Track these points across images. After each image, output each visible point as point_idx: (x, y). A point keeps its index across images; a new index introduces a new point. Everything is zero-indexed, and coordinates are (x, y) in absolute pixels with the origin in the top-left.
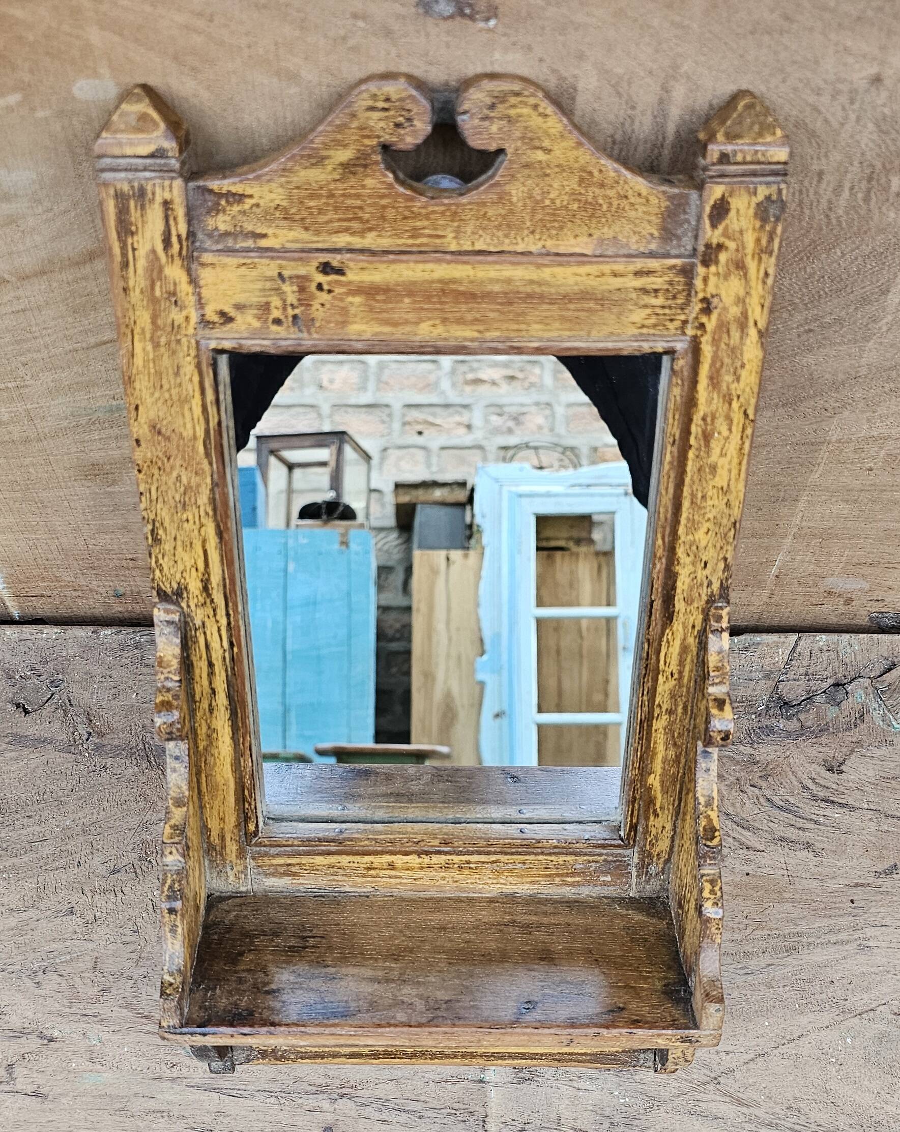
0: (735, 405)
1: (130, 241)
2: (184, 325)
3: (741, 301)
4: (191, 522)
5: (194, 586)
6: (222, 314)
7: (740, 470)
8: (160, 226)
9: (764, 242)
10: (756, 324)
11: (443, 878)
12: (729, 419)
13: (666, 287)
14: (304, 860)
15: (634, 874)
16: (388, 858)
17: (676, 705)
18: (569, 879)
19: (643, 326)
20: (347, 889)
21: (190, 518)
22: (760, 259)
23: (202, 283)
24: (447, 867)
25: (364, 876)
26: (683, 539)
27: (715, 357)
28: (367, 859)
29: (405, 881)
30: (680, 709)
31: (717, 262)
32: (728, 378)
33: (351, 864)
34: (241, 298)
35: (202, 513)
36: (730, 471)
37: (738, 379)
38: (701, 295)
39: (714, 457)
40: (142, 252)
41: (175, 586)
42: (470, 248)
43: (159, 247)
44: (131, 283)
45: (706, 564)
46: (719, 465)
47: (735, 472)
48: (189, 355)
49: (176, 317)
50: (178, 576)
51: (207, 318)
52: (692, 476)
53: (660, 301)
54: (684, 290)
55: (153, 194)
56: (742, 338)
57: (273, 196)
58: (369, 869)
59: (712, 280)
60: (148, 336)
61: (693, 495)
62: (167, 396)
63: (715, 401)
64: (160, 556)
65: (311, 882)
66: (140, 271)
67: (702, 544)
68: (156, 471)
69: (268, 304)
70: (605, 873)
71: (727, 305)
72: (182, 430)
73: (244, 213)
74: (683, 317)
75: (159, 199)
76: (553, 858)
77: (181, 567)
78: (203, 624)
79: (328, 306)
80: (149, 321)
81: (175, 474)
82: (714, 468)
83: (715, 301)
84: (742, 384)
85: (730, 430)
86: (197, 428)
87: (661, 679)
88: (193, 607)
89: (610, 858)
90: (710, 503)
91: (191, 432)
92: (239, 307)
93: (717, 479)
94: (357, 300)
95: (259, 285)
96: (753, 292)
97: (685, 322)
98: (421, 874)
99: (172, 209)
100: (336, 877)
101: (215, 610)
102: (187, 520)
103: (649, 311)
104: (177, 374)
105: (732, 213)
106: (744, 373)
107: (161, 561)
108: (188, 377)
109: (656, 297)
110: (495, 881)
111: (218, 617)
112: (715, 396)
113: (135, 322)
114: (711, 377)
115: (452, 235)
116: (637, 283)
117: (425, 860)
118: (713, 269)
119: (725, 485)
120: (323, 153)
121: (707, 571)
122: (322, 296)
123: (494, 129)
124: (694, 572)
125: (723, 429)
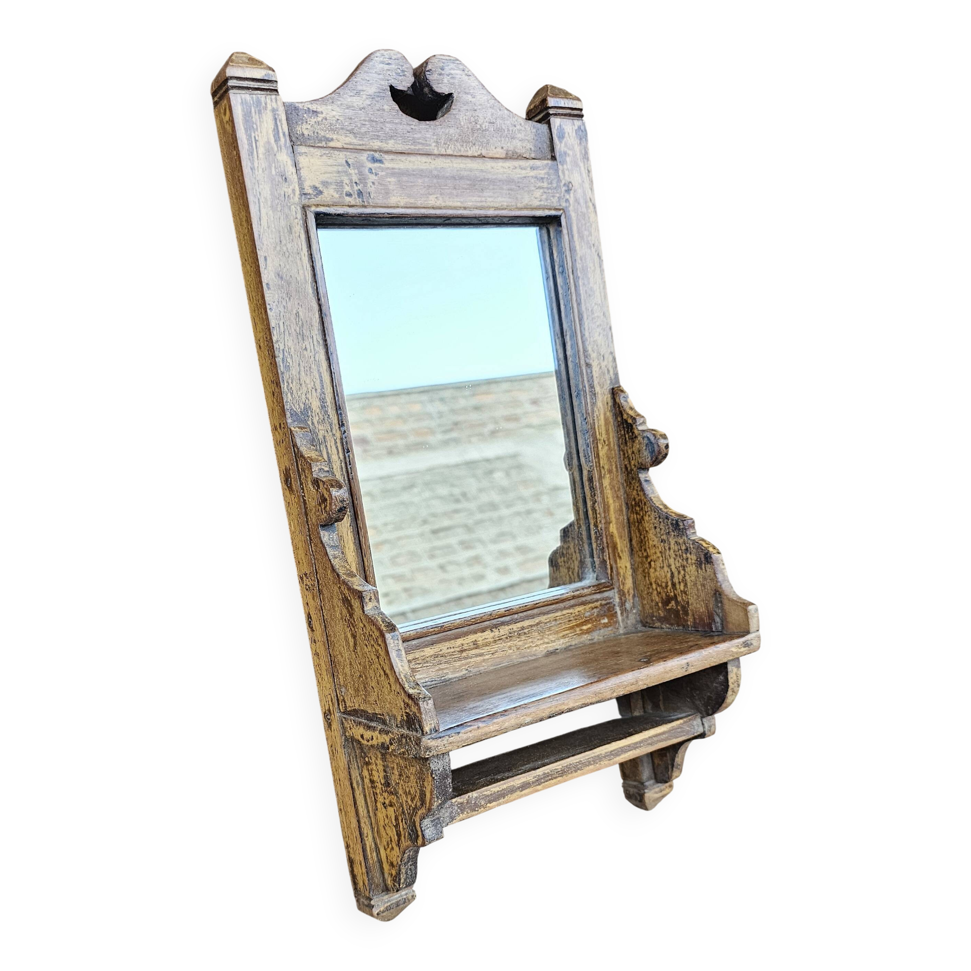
1: (253, 135)
2: (292, 196)
3: (581, 186)
4: (309, 350)
5: (315, 404)
6: (315, 188)
8: (271, 125)
9: (584, 152)
10: (591, 200)
11: (510, 648)
12: (593, 259)
13: (546, 176)
15: (619, 612)
16: (472, 638)
17: (611, 465)
18: (585, 628)
20: (450, 676)
21: (308, 347)
22: (584, 162)
23: (301, 166)
24: (510, 637)
25: (460, 659)
26: (588, 340)
27: (578, 220)
28: (459, 641)
29: (487, 657)
30: (614, 469)
31: (566, 163)
32: (586, 233)
33: (449, 650)
34: (325, 177)
35: (315, 343)
36: (601, 293)
37: (591, 234)
38: (563, 182)
39: (591, 285)
40: (261, 144)
41: (302, 406)
42: (445, 153)
43: (272, 141)
44: (256, 165)
45: (603, 357)
46: (595, 289)
48: (297, 218)
49: (286, 190)
50: (304, 396)
51: (306, 191)
52: (584, 297)
53: (545, 185)
54: (555, 179)
55: (266, 104)
56: (587, 208)
57: (334, 113)
58: (462, 651)
59: (567, 172)
60: (269, 203)
61: (587, 310)
62: (285, 248)
63: (584, 248)
64: (290, 381)
65: (425, 675)
66: (261, 156)
69: (342, 182)
70: (603, 616)
71: (576, 188)
72: (297, 275)
73: (318, 123)
74: (558, 195)
75: (269, 107)
76: (571, 611)
77: (304, 389)
78: (324, 437)
79: (376, 184)
80: (269, 192)
81: (295, 312)
83: (570, 185)
85: (595, 266)
86: (306, 274)
87: (600, 446)
88: (316, 423)
89: (604, 602)
91: (302, 278)
92: (325, 184)
94: (393, 180)
95: (335, 169)
96: (585, 181)
97: (560, 198)
98: (496, 647)
99: (278, 115)
100: (441, 666)
101: (331, 425)
102: (306, 349)
103: (542, 191)
104: (290, 232)
105: (566, 135)
107: (291, 385)
108: (297, 234)
109: (543, 182)
110: (541, 642)
111: (334, 432)
112: (583, 244)
113: (260, 193)
114: (579, 232)
115: (434, 144)
116: (533, 173)
117: (496, 633)
118: (565, 166)
119: (600, 302)
120: (360, 88)
121: (605, 363)
122: (373, 177)
123: (445, 81)
124: (600, 364)
125: (591, 265)
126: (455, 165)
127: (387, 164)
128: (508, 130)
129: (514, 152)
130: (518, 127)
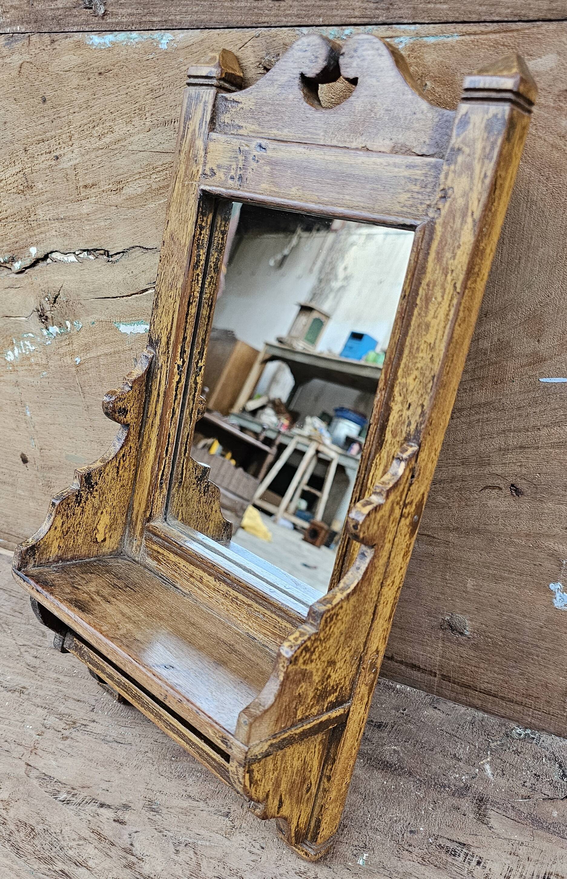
0: (449, 278)
1: (188, 123)
2: (196, 175)
3: (465, 195)
6: (212, 170)
7: (444, 332)
8: (200, 116)
9: (487, 150)
10: (472, 214)
11: (222, 604)
12: (444, 288)
13: (422, 178)
14: (166, 553)
19: (405, 206)
21: (172, 295)
22: (483, 163)
23: (208, 150)
24: (226, 596)
25: (187, 580)
26: (399, 380)
27: (443, 236)
28: (192, 568)
31: (456, 163)
32: (448, 255)
33: (184, 568)
34: (221, 162)
35: (177, 294)
36: (437, 331)
37: (454, 258)
38: (442, 187)
39: (429, 318)
40: (190, 130)
41: (157, 338)
42: (329, 143)
43: (197, 129)
44: (183, 148)
45: (410, 405)
46: (432, 325)
47: (440, 333)
48: (194, 193)
49: (194, 170)
50: (159, 331)
51: (206, 172)
52: (414, 330)
53: (416, 188)
54: (432, 182)
55: (202, 97)
56: (462, 224)
57: (250, 103)
58: (191, 576)
59: (451, 175)
60: (182, 180)
61: (411, 345)
63: (437, 272)
64: (155, 317)
66: (187, 141)
67: (411, 388)
68: (166, 262)
69: (231, 166)
71: (457, 196)
72: (181, 239)
73: (236, 113)
74: (428, 202)
75: (203, 100)
76: (280, 620)
77: (161, 326)
79: (254, 171)
80: (184, 171)
81: (172, 266)
82: (428, 326)
83: (450, 192)
84: (456, 262)
85: (443, 297)
88: (160, 354)
90: (421, 355)
91: (184, 242)
92: (219, 167)
93: (428, 336)
94: (268, 168)
95: (230, 154)
96: (475, 188)
97: (429, 206)
98: (214, 594)
99: (207, 106)
100: (175, 574)
101: (168, 359)
102: (171, 297)
103: (409, 195)
104: (187, 204)
105: (471, 126)
106: (459, 252)
107: (155, 320)
108: (190, 207)
109: (415, 185)
110: (246, 622)
111: (168, 365)
112: (438, 267)
113: (179, 171)
114: (438, 253)
115: (322, 134)
116: (407, 173)
117: (217, 584)
118: (452, 167)
119: (432, 342)
120: (275, 77)
121: (409, 413)
122: (254, 165)
123: (354, 64)
124: (401, 411)
125: (439, 295)
126: (327, 157)
127: (269, 153)
128: (406, 119)
129: (404, 145)
130: (418, 116)
